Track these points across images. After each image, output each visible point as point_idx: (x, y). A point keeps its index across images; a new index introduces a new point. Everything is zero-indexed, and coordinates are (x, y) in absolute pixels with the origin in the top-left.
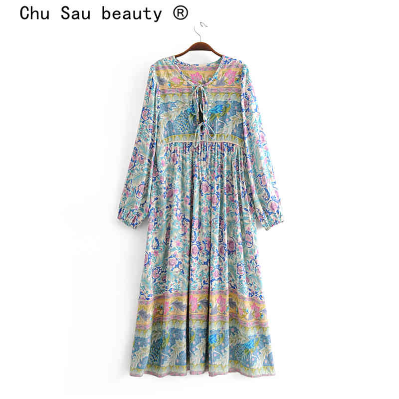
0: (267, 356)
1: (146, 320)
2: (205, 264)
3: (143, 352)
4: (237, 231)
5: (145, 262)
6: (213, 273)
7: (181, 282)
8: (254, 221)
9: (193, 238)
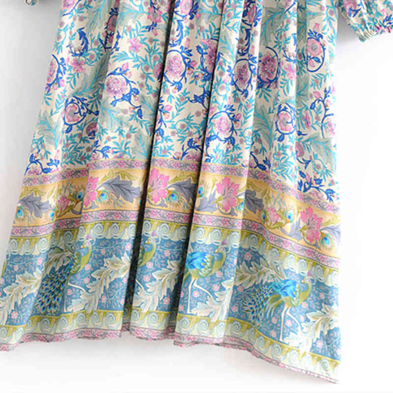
0: (326, 333)
1: (38, 215)
2: (196, 100)
3: (23, 284)
4: (287, 29)
5: (48, 79)
6: (216, 121)
7: (133, 135)
8: (332, 13)
9: (174, 36)
